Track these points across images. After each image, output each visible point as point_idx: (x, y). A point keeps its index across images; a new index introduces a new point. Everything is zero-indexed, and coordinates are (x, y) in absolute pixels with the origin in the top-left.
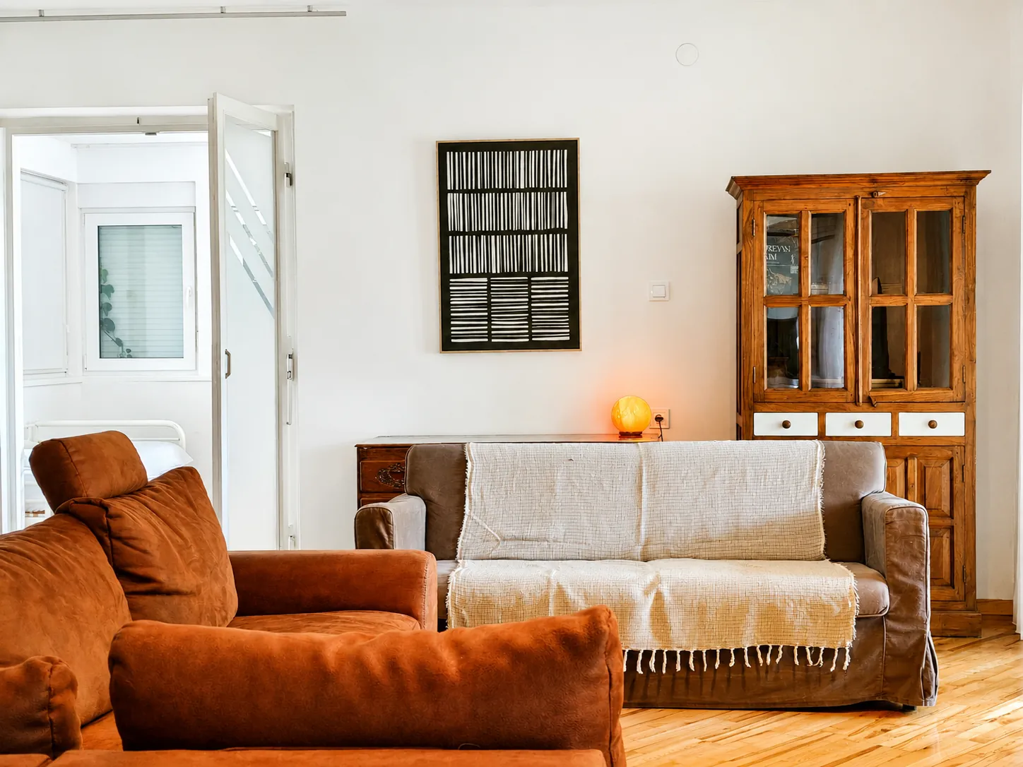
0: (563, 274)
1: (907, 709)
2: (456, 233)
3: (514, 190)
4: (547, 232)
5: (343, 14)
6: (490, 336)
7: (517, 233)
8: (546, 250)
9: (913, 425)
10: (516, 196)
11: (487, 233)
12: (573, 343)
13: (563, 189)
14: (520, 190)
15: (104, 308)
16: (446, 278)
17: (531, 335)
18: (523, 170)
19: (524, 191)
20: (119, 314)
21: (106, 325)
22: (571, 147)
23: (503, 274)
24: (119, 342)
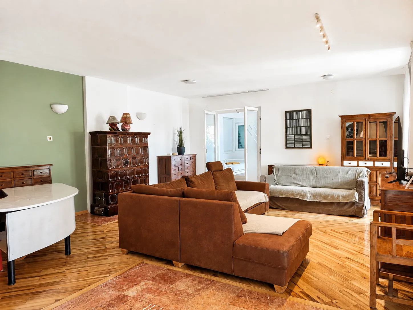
0: (309, 134)
1: (361, 217)
2: (288, 127)
3: (299, 119)
4: (306, 126)
5: (269, 90)
6: (294, 146)
7: (300, 127)
8: (305, 130)
9: (378, 164)
10: (299, 120)
11: (294, 127)
12: (311, 147)
13: (308, 118)
14: (300, 119)
15: (239, 140)
16: (286, 136)
17: (302, 146)
18: (301, 115)
19: (301, 119)
20: (241, 141)
21: (239, 143)
22: (310, 111)
23: (296, 134)
24: (241, 146)
